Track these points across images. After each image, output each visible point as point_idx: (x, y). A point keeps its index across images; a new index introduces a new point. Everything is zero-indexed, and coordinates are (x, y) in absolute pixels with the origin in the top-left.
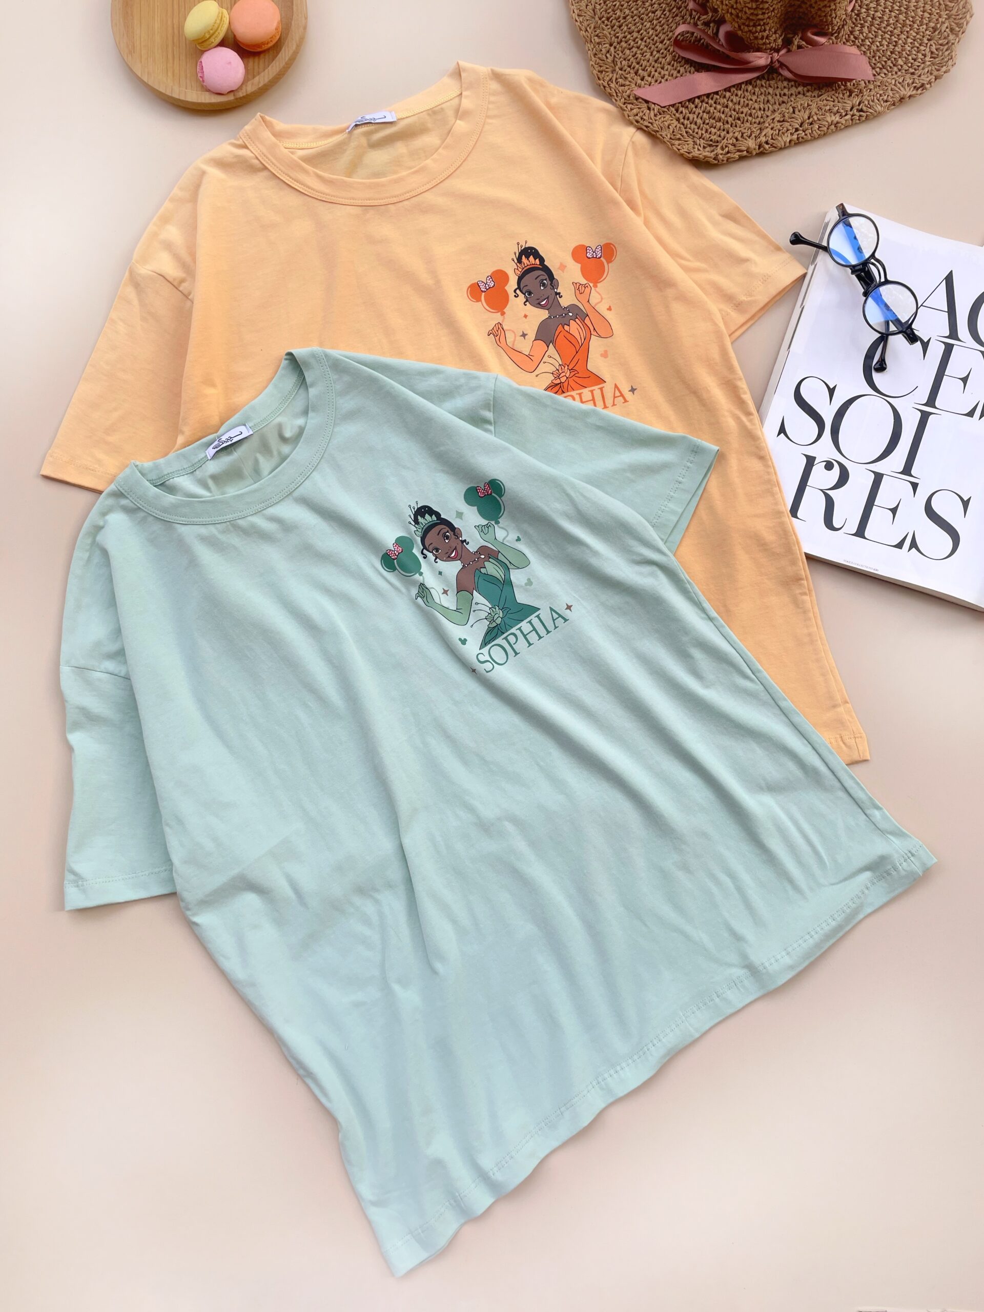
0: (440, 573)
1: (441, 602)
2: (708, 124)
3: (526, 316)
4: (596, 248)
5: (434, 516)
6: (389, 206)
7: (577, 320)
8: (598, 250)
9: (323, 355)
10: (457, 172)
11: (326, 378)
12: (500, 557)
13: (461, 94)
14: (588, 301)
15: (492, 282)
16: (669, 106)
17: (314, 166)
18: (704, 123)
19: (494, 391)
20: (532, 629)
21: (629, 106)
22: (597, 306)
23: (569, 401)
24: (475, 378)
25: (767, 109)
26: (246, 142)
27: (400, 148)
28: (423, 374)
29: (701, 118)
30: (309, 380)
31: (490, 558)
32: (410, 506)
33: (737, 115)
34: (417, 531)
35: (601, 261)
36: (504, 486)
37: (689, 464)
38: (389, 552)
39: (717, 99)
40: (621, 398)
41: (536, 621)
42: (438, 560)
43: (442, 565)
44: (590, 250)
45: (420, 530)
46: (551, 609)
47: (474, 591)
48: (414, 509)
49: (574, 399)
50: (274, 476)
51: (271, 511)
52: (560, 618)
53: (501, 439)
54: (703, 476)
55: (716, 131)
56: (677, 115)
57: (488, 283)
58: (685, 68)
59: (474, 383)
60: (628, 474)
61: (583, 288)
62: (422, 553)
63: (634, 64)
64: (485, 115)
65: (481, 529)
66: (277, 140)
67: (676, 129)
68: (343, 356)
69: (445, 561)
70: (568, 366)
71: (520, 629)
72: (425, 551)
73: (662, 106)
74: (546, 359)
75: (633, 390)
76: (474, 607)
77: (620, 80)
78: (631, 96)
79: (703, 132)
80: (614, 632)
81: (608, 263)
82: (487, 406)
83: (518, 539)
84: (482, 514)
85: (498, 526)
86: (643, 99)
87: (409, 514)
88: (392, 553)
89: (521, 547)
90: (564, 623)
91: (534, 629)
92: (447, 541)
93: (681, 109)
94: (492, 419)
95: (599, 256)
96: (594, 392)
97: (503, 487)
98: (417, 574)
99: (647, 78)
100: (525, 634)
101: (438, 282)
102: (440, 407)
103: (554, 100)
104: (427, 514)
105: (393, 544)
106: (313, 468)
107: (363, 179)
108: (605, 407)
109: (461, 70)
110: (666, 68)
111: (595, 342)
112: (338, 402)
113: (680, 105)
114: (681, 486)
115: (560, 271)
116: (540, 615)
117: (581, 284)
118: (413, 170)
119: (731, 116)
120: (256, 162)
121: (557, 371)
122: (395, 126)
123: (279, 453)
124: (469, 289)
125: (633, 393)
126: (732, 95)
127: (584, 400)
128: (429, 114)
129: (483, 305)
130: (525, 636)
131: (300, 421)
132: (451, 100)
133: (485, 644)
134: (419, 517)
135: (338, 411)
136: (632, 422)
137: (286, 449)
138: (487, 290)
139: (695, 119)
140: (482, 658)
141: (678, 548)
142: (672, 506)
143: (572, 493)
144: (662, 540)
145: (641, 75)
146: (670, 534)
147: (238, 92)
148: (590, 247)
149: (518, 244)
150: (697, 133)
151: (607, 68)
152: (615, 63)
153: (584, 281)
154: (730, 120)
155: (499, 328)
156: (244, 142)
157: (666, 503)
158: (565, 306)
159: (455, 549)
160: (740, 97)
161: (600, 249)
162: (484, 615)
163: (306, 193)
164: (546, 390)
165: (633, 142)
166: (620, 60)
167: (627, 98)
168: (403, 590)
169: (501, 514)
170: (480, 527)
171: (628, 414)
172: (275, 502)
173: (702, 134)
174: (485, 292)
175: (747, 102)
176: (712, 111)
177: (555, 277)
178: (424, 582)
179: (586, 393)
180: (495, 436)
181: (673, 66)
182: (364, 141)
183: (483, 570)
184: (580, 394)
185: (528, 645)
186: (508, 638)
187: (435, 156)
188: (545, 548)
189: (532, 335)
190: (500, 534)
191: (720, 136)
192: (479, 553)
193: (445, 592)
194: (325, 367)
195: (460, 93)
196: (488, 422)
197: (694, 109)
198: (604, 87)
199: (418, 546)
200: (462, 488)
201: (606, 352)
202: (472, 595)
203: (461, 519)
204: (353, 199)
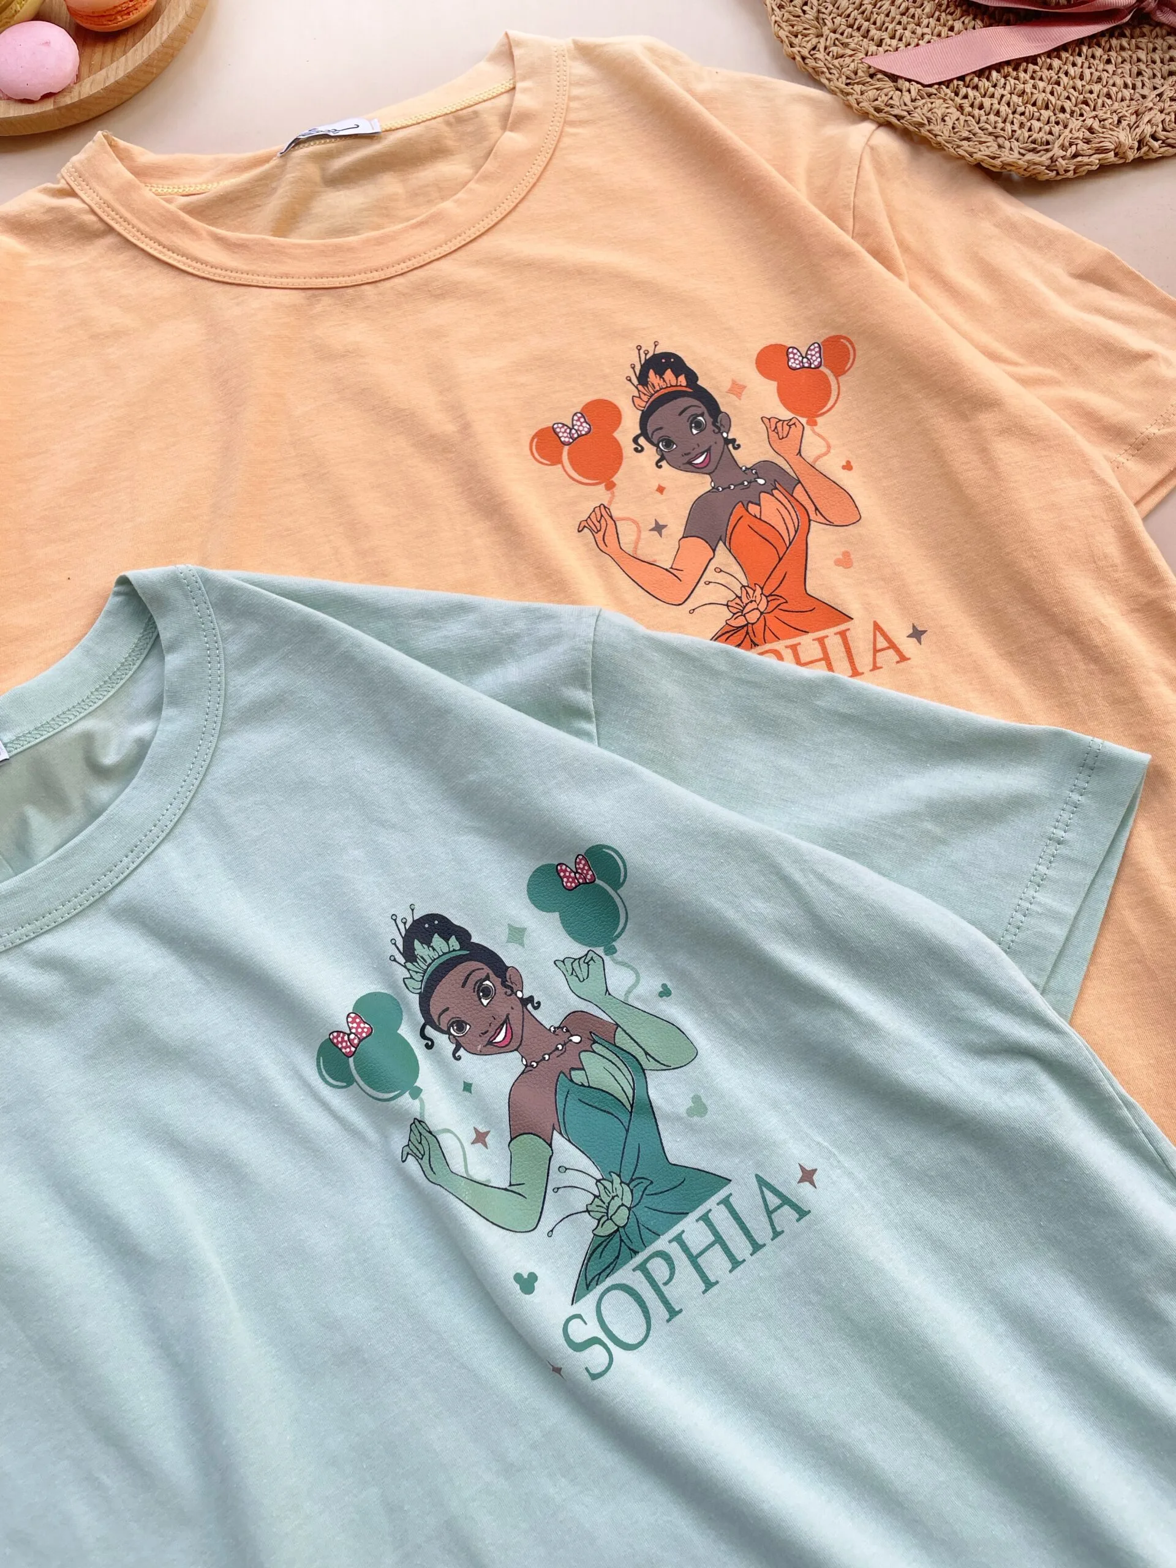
0: (467, 1087)
1: (467, 1171)
2: (1023, 114)
3: (661, 490)
4: (809, 349)
5: (453, 940)
6: (363, 287)
7: (775, 492)
8: (813, 353)
9: (199, 580)
10: (508, 221)
11: (204, 630)
12: (621, 1039)
13: (514, 88)
14: (800, 452)
15: (584, 424)
16: (940, 84)
17: (212, 223)
18: (1014, 113)
19: (594, 642)
20: (712, 1238)
21: (858, 88)
22: (817, 463)
23: (770, 661)
24: (549, 617)
25: (1139, 85)
26: (73, 184)
27: (390, 185)
28: (430, 615)
29: (1008, 104)
30: (166, 636)
31: (595, 1042)
32: (394, 918)
33: (1081, 97)
34: (411, 977)
35: (822, 372)
36: (625, 865)
37: (1075, 797)
38: (337, 1038)
39: (1034, 72)
40: (891, 652)
41: (721, 1217)
42: (462, 1052)
43: (471, 1065)
44: (794, 354)
45: (418, 977)
46: (762, 1182)
47: (556, 1134)
48: (405, 923)
49: (780, 658)
50: (64, 858)
51: (48, 944)
52: (786, 1207)
53: (613, 751)
54: (1118, 824)
55: (1042, 125)
56: (958, 100)
57: (576, 427)
58: (963, 22)
59: (545, 629)
60: (929, 826)
61: (786, 428)
62: (423, 1035)
63: (860, 20)
64: (562, 120)
65: (571, 967)
66: (141, 181)
67: (959, 123)
68: (247, 581)
69: (481, 1054)
70: (762, 589)
71: (679, 1239)
72: (430, 1031)
73: (927, 83)
74: (710, 575)
75: (917, 634)
76: (556, 1178)
77: (834, 49)
78: (859, 71)
79: (1016, 127)
80: (937, 1245)
81: (837, 376)
82: (578, 678)
83: (665, 992)
84: (574, 931)
85: (613, 960)
86: (885, 74)
87: (391, 935)
88: (343, 1040)
89: (674, 1011)
90: (798, 1220)
91: (719, 1239)
92: (485, 1002)
93: (963, 91)
94: (592, 707)
95: (816, 363)
96: (826, 641)
97: (621, 864)
98: (407, 1095)
99: (888, 41)
100: (695, 1252)
101: (465, 428)
102: (469, 683)
103: (701, 88)
104: (436, 935)
105: (348, 1016)
106: (164, 835)
107: (312, 238)
108: (855, 673)
109: (512, 44)
110: (925, 22)
111: (820, 538)
112: (232, 683)
113: (961, 83)
114: (1063, 850)
115: (734, 397)
116: (731, 1199)
117: (780, 420)
118: (414, 221)
119: (1068, 98)
120: (90, 218)
121: (737, 600)
122: (379, 142)
123: (87, 802)
124: (536, 440)
125: (920, 642)
126: (1065, 64)
127: (804, 658)
128: (449, 124)
129: (565, 471)
130: (693, 1259)
131: (143, 729)
132: (494, 97)
133: (588, 1286)
134: (417, 944)
135: (230, 702)
136: (925, 702)
137: (102, 792)
138: (574, 440)
139: (996, 106)
140: (580, 1332)
141: (1076, 1005)
142: (1046, 898)
143: (798, 876)
144: (1035, 985)
145: (875, 38)
146: (1053, 971)
147: (65, 96)
148: (794, 348)
149: (639, 348)
150: (1003, 129)
151: (805, 29)
152: (821, 21)
153: (786, 414)
154: (1068, 105)
155: (602, 516)
156: (68, 183)
157: (1031, 892)
158: (748, 466)
159: (505, 1022)
160: (1082, 67)
161: (817, 350)
162: (581, 1200)
163: (190, 270)
164: (716, 638)
165: (872, 148)
166: (831, 16)
167: (853, 76)
168: (372, 1135)
169: (619, 930)
170: (568, 963)
171: (912, 688)
172: (60, 920)
173: (1014, 131)
174: (569, 444)
175: (1097, 74)
176: (1028, 90)
177: (722, 409)
178: (422, 1114)
179: (808, 644)
180: (599, 745)
181: (938, 20)
182: (313, 171)
183: (578, 1077)
184: (794, 648)
185: (703, 1287)
186: (648, 1265)
187: (461, 195)
188: (735, 1015)
189: (676, 526)
190: (619, 979)
191: (1050, 133)
192: (567, 1031)
193: (480, 1138)
194: (204, 605)
195: (512, 86)
196: (581, 713)
197: (992, 89)
198: (804, 58)
199: (411, 1015)
200: (523, 869)
201: (846, 554)
202: (550, 1145)
203: (522, 944)
204: (287, 276)
